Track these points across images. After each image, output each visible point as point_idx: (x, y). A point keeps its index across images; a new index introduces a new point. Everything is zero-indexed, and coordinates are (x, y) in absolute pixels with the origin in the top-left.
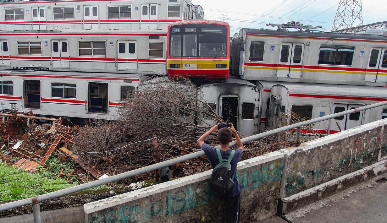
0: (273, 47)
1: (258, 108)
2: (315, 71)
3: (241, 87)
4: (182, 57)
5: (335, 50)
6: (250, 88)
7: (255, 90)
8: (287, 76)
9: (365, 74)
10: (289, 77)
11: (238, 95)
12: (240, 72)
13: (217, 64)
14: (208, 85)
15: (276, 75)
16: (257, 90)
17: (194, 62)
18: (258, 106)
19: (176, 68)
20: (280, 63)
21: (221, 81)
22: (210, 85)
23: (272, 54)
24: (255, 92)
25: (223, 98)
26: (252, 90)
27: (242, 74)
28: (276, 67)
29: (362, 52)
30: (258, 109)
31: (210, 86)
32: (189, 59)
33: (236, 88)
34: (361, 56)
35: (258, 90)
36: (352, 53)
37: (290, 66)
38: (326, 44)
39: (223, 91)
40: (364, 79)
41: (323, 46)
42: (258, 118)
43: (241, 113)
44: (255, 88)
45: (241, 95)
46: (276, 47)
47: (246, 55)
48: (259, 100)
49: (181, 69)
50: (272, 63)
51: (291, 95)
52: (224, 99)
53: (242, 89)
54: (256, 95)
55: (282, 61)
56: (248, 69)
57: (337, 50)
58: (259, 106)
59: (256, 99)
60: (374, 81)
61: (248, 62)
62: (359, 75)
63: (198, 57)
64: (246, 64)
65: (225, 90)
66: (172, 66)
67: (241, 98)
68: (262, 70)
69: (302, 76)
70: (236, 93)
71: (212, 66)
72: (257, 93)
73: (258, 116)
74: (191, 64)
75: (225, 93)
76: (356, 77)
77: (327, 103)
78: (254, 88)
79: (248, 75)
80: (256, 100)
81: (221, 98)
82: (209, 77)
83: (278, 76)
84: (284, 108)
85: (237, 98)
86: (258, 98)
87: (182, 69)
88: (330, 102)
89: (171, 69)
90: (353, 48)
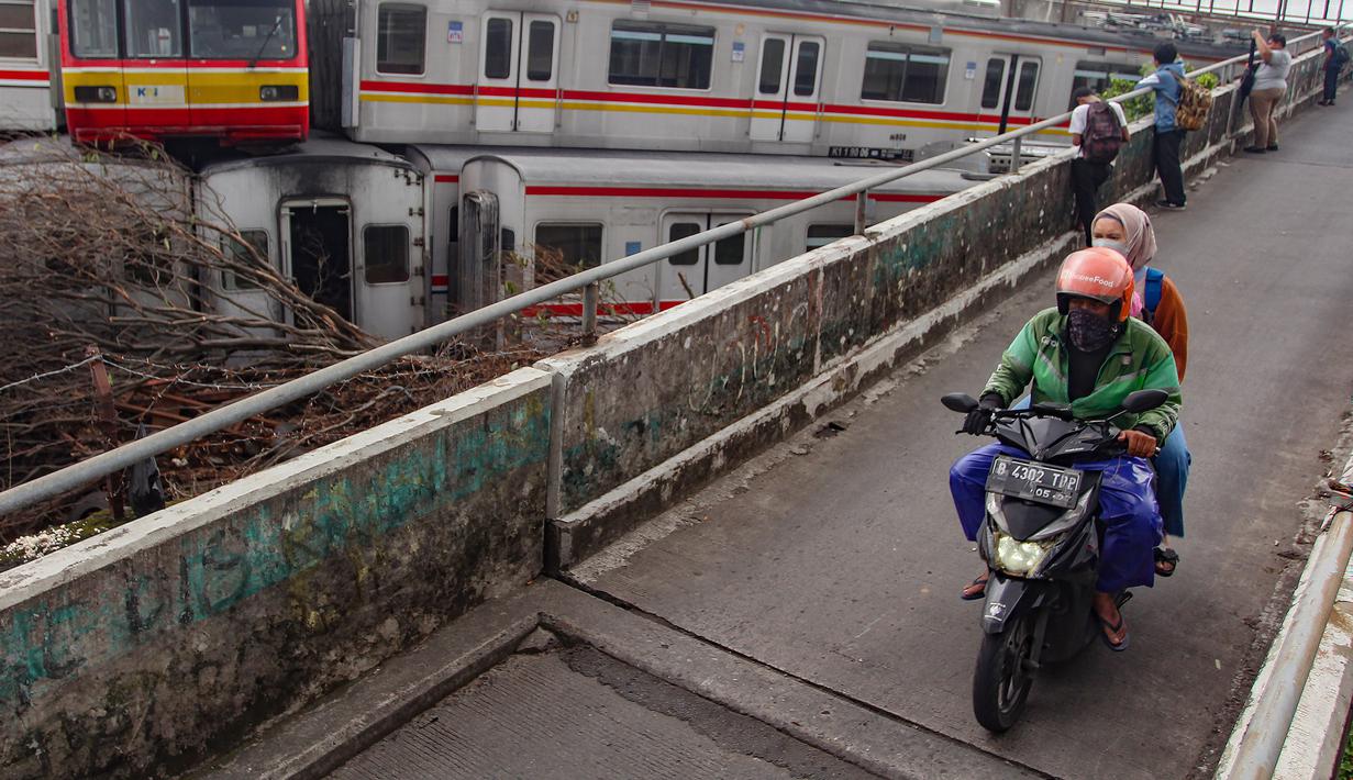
0: (456, 25)
1: (420, 243)
2: (600, 108)
3: (358, 168)
4: (123, 59)
5: (657, 37)
6: (390, 172)
7: (406, 176)
8: (509, 128)
9: (750, 116)
10: (515, 129)
11: (347, 197)
12: (345, 115)
13: (262, 87)
14: (235, 165)
15: (473, 123)
16: (413, 176)
17: (171, 79)
18: (419, 236)
19: (99, 101)
20: (484, 82)
21: (283, 150)
22: (243, 163)
23: (455, 50)
24: (409, 183)
25: (292, 209)
26: (397, 176)
27: (355, 123)
28: (472, 97)
29: (739, 47)
30: (423, 245)
31: (241, 168)
32: (154, 66)
33: (339, 174)
34: (734, 58)
35: (419, 178)
36: (709, 48)
37: (518, 92)
38: (629, 17)
39: (290, 186)
40: (748, 133)
41: (619, 25)
42: (423, 274)
43: (361, 260)
44: (406, 170)
45: (357, 196)
46: (468, 26)
47: (365, 51)
48: (421, 213)
49: (122, 106)
50: (456, 82)
51: (531, 191)
52: (299, 216)
53: (361, 174)
54: (411, 196)
55: (490, 75)
56: (375, 104)
57: (663, 37)
58: (423, 232)
59: (411, 210)
60: (776, 138)
61: (373, 79)
62: (734, 119)
63: (187, 60)
64: (365, 86)
65: (300, 183)
66: (83, 93)
67: (358, 207)
68: (425, 106)
69: (558, 126)
70: (340, 190)
71: (242, 92)
72: (415, 190)
73: (422, 269)
74: (160, 88)
75: (300, 192)
76: (724, 125)
77: (646, 212)
78: (401, 171)
79: (375, 126)
80: (411, 214)
81: (285, 211)
82: (234, 134)
83: (480, 126)
84: (508, 236)
85: (346, 208)
86: (420, 205)
87: (129, 107)
88: (655, 209)
89: (80, 106)
90: (710, 33)
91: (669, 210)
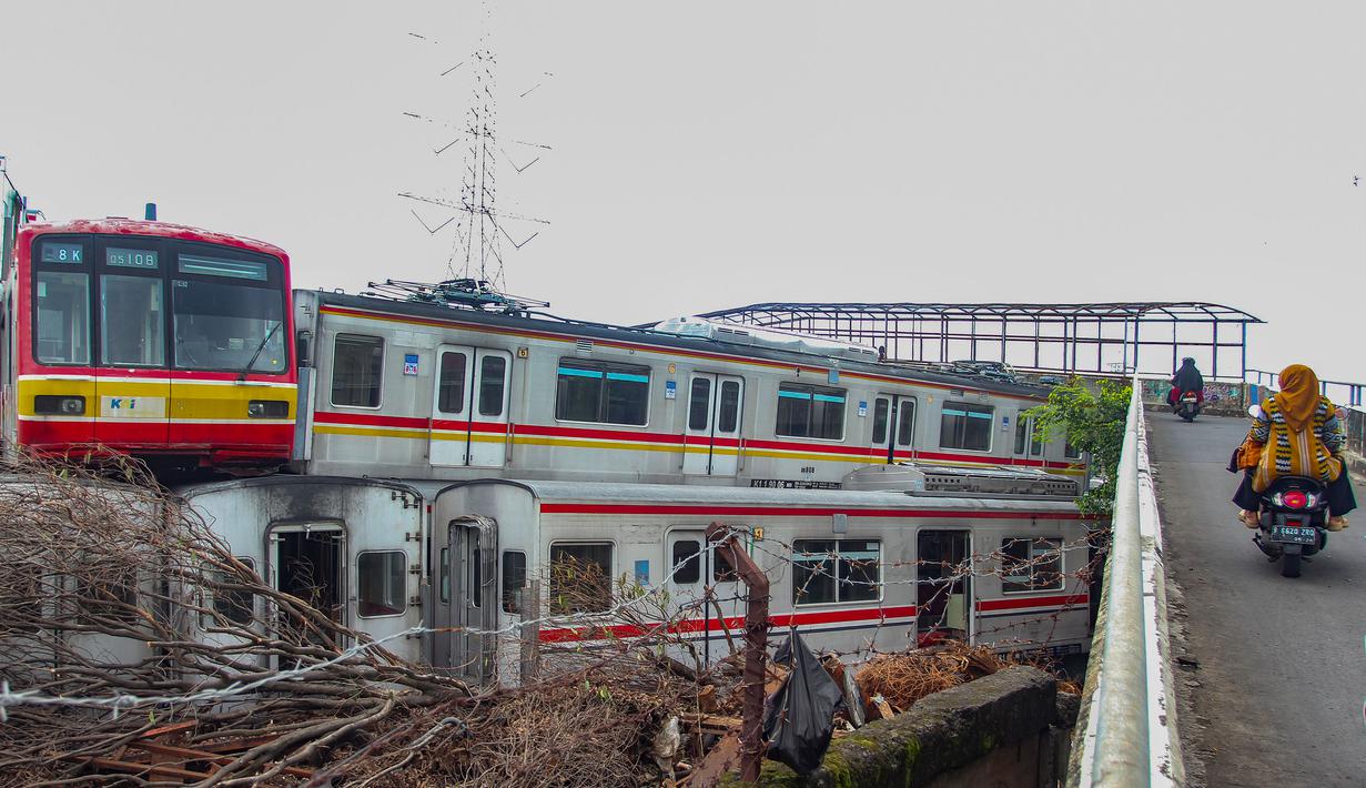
0: (412, 358)
1: (417, 570)
2: (548, 443)
3: (354, 489)
4: (96, 368)
5: (599, 375)
6: (387, 494)
7: (403, 498)
8: (460, 462)
9: (684, 451)
10: (467, 464)
11: (341, 521)
12: (297, 446)
13: (252, 402)
14: (221, 485)
15: (427, 456)
16: (410, 498)
17: (153, 390)
18: (416, 562)
19: (63, 413)
20: (438, 415)
21: (268, 472)
22: (230, 484)
23: (411, 382)
24: (406, 507)
25: (281, 535)
26: (394, 499)
27: (308, 455)
28: (427, 430)
29: (671, 385)
30: (419, 573)
31: (228, 489)
32: (132, 375)
33: (334, 496)
34: (668, 395)
35: (416, 500)
36: (645, 386)
37: (470, 426)
38: (573, 354)
39: (280, 509)
40: (681, 467)
41: (565, 362)
42: (420, 605)
43: (354, 591)
44: (404, 492)
45: (352, 520)
46: (424, 359)
47: (320, 382)
48: (418, 539)
49: (89, 419)
50: (412, 416)
51: (545, 508)
52: (290, 544)
53: (356, 496)
54: (411, 520)
55: (444, 408)
56: (329, 437)
57: (605, 375)
58: (420, 559)
59: (408, 534)
60: (705, 472)
61: (328, 410)
62: (668, 454)
63: (170, 371)
64: (319, 417)
65: (291, 506)
66: (44, 403)
67: (352, 531)
68: (379, 439)
69: (508, 460)
70: (334, 513)
71: (231, 405)
72: (412, 513)
73: (419, 599)
74: (138, 399)
75: (291, 516)
76: (664, 456)
77: (652, 529)
78: (398, 493)
80: (408, 540)
81: (274, 537)
82: (219, 452)
83: (434, 461)
85: (338, 533)
86: (418, 530)
87: (98, 420)
88: (660, 526)
89: (39, 418)
90: (646, 370)
91: (671, 528)
